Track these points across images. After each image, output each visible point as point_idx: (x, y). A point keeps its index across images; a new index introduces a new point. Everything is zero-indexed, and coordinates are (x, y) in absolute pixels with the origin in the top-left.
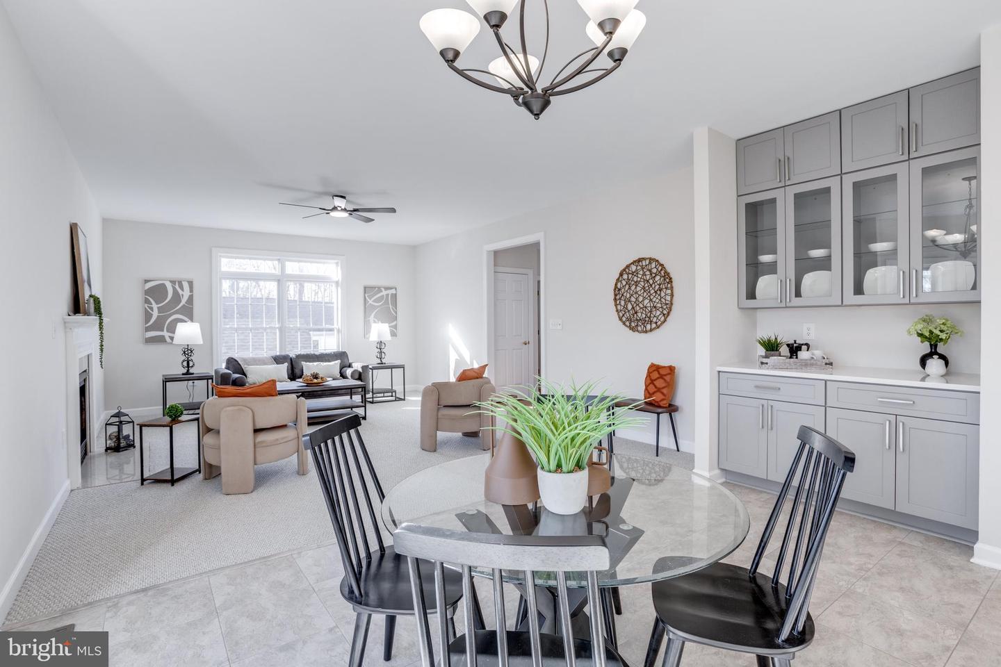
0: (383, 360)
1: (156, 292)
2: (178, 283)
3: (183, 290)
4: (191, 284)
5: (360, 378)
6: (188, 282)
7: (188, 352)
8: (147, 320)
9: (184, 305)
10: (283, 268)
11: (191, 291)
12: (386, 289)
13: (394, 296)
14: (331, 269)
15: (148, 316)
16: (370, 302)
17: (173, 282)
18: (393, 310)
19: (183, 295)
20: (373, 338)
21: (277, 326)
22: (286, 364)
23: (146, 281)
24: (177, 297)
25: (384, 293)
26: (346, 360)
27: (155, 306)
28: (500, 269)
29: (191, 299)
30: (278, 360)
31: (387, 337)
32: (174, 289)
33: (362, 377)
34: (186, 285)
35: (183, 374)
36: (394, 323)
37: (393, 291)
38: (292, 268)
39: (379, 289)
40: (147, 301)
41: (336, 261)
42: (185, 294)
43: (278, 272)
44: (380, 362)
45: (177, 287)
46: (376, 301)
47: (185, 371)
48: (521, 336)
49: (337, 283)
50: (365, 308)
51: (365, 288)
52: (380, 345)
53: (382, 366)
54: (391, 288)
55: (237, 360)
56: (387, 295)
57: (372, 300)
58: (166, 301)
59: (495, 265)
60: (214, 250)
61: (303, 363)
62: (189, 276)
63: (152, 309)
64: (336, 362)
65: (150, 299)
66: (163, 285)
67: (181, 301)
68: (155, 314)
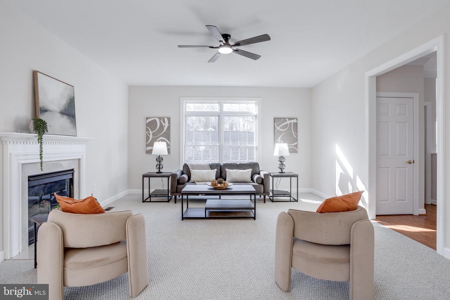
0: (283, 170)
1: (151, 125)
2: (162, 119)
3: (164, 123)
4: (169, 119)
5: (262, 183)
6: (167, 118)
7: (159, 159)
8: (147, 141)
9: (165, 132)
10: (221, 108)
11: (169, 123)
12: (290, 119)
13: (296, 125)
14: (252, 107)
15: (148, 138)
16: (278, 128)
17: (160, 118)
18: (295, 134)
19: (164, 126)
20: (276, 154)
21: (218, 145)
22: (216, 170)
23: (147, 119)
24: (162, 127)
25: (288, 122)
26: (257, 169)
27: (151, 132)
28: (382, 94)
29: (169, 127)
30: (212, 167)
31: (286, 153)
32: (160, 122)
33: (264, 183)
34: (166, 120)
35: (157, 173)
36: (296, 143)
37: (295, 121)
38: (227, 107)
39: (284, 119)
40: (147, 130)
41: (255, 102)
42: (166, 125)
43: (217, 110)
44: (281, 171)
45: (162, 121)
46: (283, 127)
47: (158, 171)
48: (405, 155)
49: (256, 116)
50: (274, 133)
51: (274, 119)
52: (281, 159)
53: (282, 175)
54: (293, 119)
55: (188, 165)
56: (290, 123)
57: (280, 127)
58: (157, 129)
59: (377, 91)
60: (182, 98)
61: (227, 170)
62: (168, 115)
63: (149, 134)
64: (249, 170)
65: (148, 128)
66: (155, 121)
67: (163, 130)
68: (151, 137)
